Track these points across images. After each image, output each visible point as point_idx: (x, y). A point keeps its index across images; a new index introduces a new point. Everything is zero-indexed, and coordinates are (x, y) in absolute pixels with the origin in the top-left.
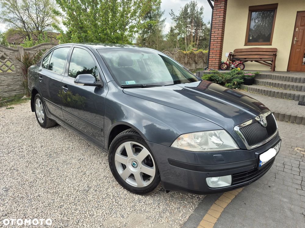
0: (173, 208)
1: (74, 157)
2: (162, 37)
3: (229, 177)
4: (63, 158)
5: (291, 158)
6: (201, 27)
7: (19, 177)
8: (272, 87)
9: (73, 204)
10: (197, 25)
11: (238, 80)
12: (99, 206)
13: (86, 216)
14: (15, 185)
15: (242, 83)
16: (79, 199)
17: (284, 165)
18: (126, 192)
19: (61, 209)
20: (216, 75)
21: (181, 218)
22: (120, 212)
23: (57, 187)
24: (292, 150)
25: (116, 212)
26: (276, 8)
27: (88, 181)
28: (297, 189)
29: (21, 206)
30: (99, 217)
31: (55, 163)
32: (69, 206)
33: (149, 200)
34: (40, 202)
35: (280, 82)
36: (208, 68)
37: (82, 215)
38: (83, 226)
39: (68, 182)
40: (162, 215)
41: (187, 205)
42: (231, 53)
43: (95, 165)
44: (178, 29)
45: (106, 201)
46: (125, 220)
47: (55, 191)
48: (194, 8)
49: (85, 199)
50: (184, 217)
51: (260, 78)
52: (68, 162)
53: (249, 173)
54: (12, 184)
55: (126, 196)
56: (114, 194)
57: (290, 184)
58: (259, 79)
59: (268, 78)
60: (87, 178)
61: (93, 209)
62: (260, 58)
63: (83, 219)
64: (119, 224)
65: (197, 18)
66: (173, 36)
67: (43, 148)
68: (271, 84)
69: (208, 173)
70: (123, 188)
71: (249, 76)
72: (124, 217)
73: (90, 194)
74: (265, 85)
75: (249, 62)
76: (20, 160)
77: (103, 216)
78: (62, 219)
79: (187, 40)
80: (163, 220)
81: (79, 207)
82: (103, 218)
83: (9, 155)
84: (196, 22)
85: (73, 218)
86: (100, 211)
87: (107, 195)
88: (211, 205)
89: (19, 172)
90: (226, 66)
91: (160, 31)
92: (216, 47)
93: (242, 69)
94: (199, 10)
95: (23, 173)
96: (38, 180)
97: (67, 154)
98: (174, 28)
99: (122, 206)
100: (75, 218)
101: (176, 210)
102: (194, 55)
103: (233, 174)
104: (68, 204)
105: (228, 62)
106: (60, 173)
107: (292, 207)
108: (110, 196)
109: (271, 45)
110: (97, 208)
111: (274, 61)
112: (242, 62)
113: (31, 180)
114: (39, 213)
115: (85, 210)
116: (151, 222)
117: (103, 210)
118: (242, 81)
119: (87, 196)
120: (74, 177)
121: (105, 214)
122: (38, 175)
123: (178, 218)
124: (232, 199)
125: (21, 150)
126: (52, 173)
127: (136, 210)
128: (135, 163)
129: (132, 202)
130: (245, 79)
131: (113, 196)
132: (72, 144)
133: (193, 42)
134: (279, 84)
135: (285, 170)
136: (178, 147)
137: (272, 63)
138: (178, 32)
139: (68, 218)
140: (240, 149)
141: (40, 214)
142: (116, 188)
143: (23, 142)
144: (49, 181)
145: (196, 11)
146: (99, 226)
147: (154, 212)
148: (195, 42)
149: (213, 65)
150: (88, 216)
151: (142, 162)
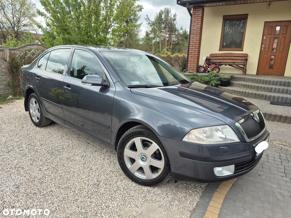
0: (180, 197)
1: (76, 154)
2: (138, 40)
3: (232, 167)
4: (65, 155)
5: (272, 150)
6: (175, 32)
7: (27, 175)
8: (246, 88)
9: (87, 197)
10: (171, 30)
11: (215, 82)
12: (113, 198)
13: (103, 207)
14: (25, 182)
15: (219, 85)
16: (92, 192)
17: (267, 156)
18: (134, 184)
19: (76, 202)
20: (196, 77)
21: (189, 205)
22: (134, 203)
23: (67, 183)
24: (272, 143)
25: (130, 202)
26: (246, 18)
27: (96, 176)
28: (282, 176)
29: (36, 201)
30: (115, 208)
31: (59, 160)
32: (84, 199)
33: (157, 190)
34: (54, 197)
35: (253, 84)
36: (187, 71)
37: (98, 207)
38: (102, 216)
39: (77, 177)
40: (172, 203)
41: (192, 194)
42: (208, 57)
43: (99, 161)
44: (153, 33)
45: (118, 193)
46: (140, 209)
47: (66, 186)
48: (168, 15)
49: (97, 193)
50: (192, 204)
51: (235, 80)
52: (72, 158)
53: (248, 163)
54: (21, 181)
55: (136, 188)
56: (124, 187)
57: (276, 172)
58: (234, 81)
59: (242, 81)
60: (95, 173)
61: (108, 201)
62: (233, 63)
63: (100, 210)
64: (135, 213)
65: (171, 24)
66: (149, 40)
67: (42, 146)
68: (245, 86)
69: (216, 164)
70: (131, 181)
71: (225, 79)
72: (138, 207)
73: (101, 188)
74: (239, 87)
75: (223, 66)
76: (23, 158)
77: (119, 207)
78: (80, 212)
79: (162, 44)
80: (174, 208)
81: (94, 200)
82: (119, 208)
83: (10, 153)
84: (170, 28)
85: (90, 210)
86: (115, 202)
87: (118, 188)
88: (214, 193)
89: (25, 170)
90: (203, 69)
91: (137, 35)
92: (194, 51)
93: (217, 72)
94: (172, 17)
95: (29, 170)
96: (47, 176)
97: (69, 152)
98: (150, 32)
99: (134, 197)
100: (93, 210)
101: (184, 198)
102: (171, 58)
103: (236, 164)
104: (83, 197)
105: (205, 66)
106: (67, 169)
108: (121, 189)
109: (243, 51)
110: (111, 200)
111: (245, 65)
112: (217, 66)
113: (40, 177)
114: (55, 207)
115: (101, 203)
116: (164, 210)
117: (118, 202)
118: (219, 82)
119: (99, 190)
120: (82, 172)
121: (120, 205)
122: (45, 172)
123: (187, 205)
124: (230, 187)
125: (21, 149)
126: (59, 170)
127: (148, 200)
128: (144, 157)
129: (142, 193)
130: (221, 81)
131: (124, 188)
132: (71, 142)
133: (168, 46)
134: (252, 85)
135: (269, 161)
136: (189, 141)
137: (243, 67)
138: (153, 36)
139: (86, 211)
140: (241, 142)
141: (57, 208)
142: (124, 181)
143: (21, 141)
144: (58, 177)
145: (170, 17)
146: (117, 216)
147: (164, 201)
148: (169, 47)
149: (191, 68)
150: (105, 208)
151: (152, 155)
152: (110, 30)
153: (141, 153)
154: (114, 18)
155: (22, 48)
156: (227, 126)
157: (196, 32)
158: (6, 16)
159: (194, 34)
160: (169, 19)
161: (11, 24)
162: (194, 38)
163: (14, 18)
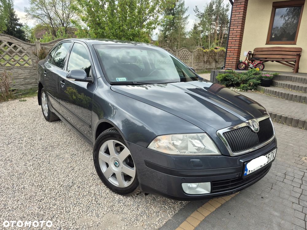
0: (152, 212)
1: (68, 151)
2: (184, 34)
3: (208, 184)
4: (57, 152)
5: (295, 168)
6: (227, 24)
7: (11, 168)
8: (290, 89)
9: (53, 199)
10: (222, 22)
11: (254, 80)
12: (78, 203)
13: (63, 211)
14: (5, 175)
15: (259, 84)
16: (61, 194)
17: (285, 175)
18: (108, 191)
19: (40, 203)
20: (232, 75)
21: (157, 223)
22: (97, 211)
23: (43, 181)
24: (299, 159)
25: (92, 210)
26: (302, 4)
27: (74, 177)
28: (293, 203)
29: (4, 196)
30: (74, 214)
31: (48, 156)
32: (49, 200)
33: (129, 201)
34: (23, 194)
35: (301, 85)
36: (225, 67)
37: (58, 211)
38: (57, 222)
39: (55, 176)
40: (139, 218)
41: (167, 209)
42: (250, 52)
43: (86, 161)
44: (202, 26)
45: (86, 199)
46: (99, 220)
47: (40, 184)
48: (220, 5)
49: (66, 195)
50: (161, 222)
51: (280, 80)
52: (61, 156)
53: (232, 181)
54: (2, 174)
55: (108, 195)
56: (96, 193)
57: (287, 196)
58: (278, 80)
59: (288, 80)
60: (74, 174)
61: (71, 206)
62: (282, 58)
63: (58, 214)
64: (91, 223)
65: (223, 15)
66: (197, 33)
67: (41, 140)
68: (289, 87)
69: (184, 178)
70: (106, 187)
71: (266, 77)
72: (99, 216)
73: (72, 190)
74: (283, 87)
75: (270, 62)
76: (17, 151)
77: (79, 214)
78: (38, 213)
79: (211, 37)
80: (138, 224)
81: (58, 203)
82: (78, 215)
83: (9, 145)
84: (221, 19)
85: (49, 212)
86: (78, 208)
87: (89, 193)
89: (12, 163)
90: (244, 66)
91: (183, 28)
92: (234, 45)
93: (261, 69)
94: (225, 7)
95: (16, 164)
96: (27, 172)
97: (62, 149)
98: (198, 25)
99: (100, 205)
100: (51, 214)
101: (155, 214)
102: (215, 53)
103: (213, 182)
104: (49, 198)
105: (246, 62)
106: (50, 167)
107: (283, 222)
108: (91, 194)
109: (296, 44)
110: (75, 205)
111: (297, 62)
112: (261, 62)
113: (21, 171)
114: (19, 205)
115: (63, 206)
116: (126, 224)
117: (81, 208)
118: (259, 82)
119: (69, 192)
120: (62, 171)
121: (81, 212)
122: (28, 168)
123: (155, 222)
124: (217, 207)
125: (21, 142)
126: (43, 166)
127: (113, 211)
128: (117, 163)
129: (111, 202)
130: (262, 80)
131: (95, 194)
132: (70, 138)
133: (217, 40)
134: (299, 86)
135: (285, 181)
136: (155, 149)
137: (294, 63)
138: (202, 29)
139: (44, 213)
140: (222, 155)
141: (20, 206)
142: (99, 186)
143: (25, 134)
144: (38, 174)
145: (222, 8)
146: (72, 223)
147: (131, 214)
148: (219, 41)
149: (230, 65)
150: (64, 213)
151: (124, 161)
152: (145, 23)
153: (114, 158)
154: (149, 10)
155: (53, 43)
156: (205, 134)
157: (237, 23)
158: (57, 13)
159: (235, 25)
160: (221, 9)
161: (61, 21)
162: (234, 30)
163: (63, 14)
